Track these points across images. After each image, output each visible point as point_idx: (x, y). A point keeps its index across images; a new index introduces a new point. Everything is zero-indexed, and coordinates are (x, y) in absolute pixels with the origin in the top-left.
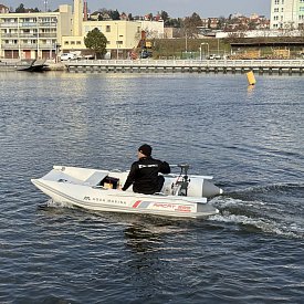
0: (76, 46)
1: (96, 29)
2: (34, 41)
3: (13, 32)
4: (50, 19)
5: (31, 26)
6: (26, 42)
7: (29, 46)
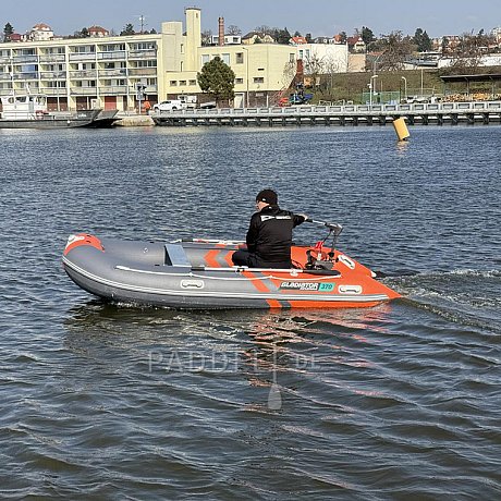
0: (188, 89)
1: (217, 59)
2: (122, 82)
3: (89, 69)
4: (145, 45)
5: (117, 56)
6: (108, 82)
7: (115, 89)
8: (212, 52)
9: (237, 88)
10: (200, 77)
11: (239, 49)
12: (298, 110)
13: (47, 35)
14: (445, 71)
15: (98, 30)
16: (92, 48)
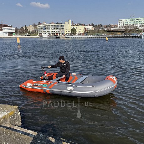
0: (69, 32)
1: (74, 28)
2: (59, 31)
3: (54, 29)
4: (63, 25)
5: (58, 27)
6: (57, 31)
7: (58, 32)
8: (73, 27)
9: (77, 32)
10: (71, 31)
11: (77, 26)
12: (85, 36)
13: (45, 24)
14: (106, 30)
15: (53, 23)
16: (54, 26)
